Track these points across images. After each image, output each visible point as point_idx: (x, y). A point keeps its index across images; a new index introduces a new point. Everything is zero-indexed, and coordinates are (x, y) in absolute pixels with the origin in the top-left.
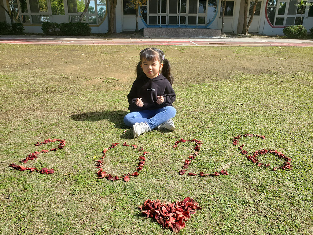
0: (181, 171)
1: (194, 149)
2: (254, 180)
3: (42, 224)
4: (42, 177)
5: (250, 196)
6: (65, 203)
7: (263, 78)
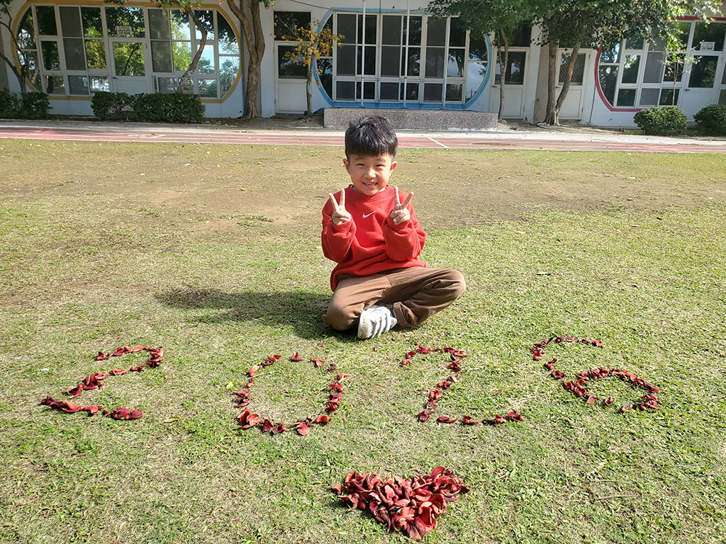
0: (423, 414)
1: (449, 367)
2: (580, 432)
3: (122, 524)
4: (116, 426)
5: (573, 465)
6: (171, 481)
7: (593, 219)
